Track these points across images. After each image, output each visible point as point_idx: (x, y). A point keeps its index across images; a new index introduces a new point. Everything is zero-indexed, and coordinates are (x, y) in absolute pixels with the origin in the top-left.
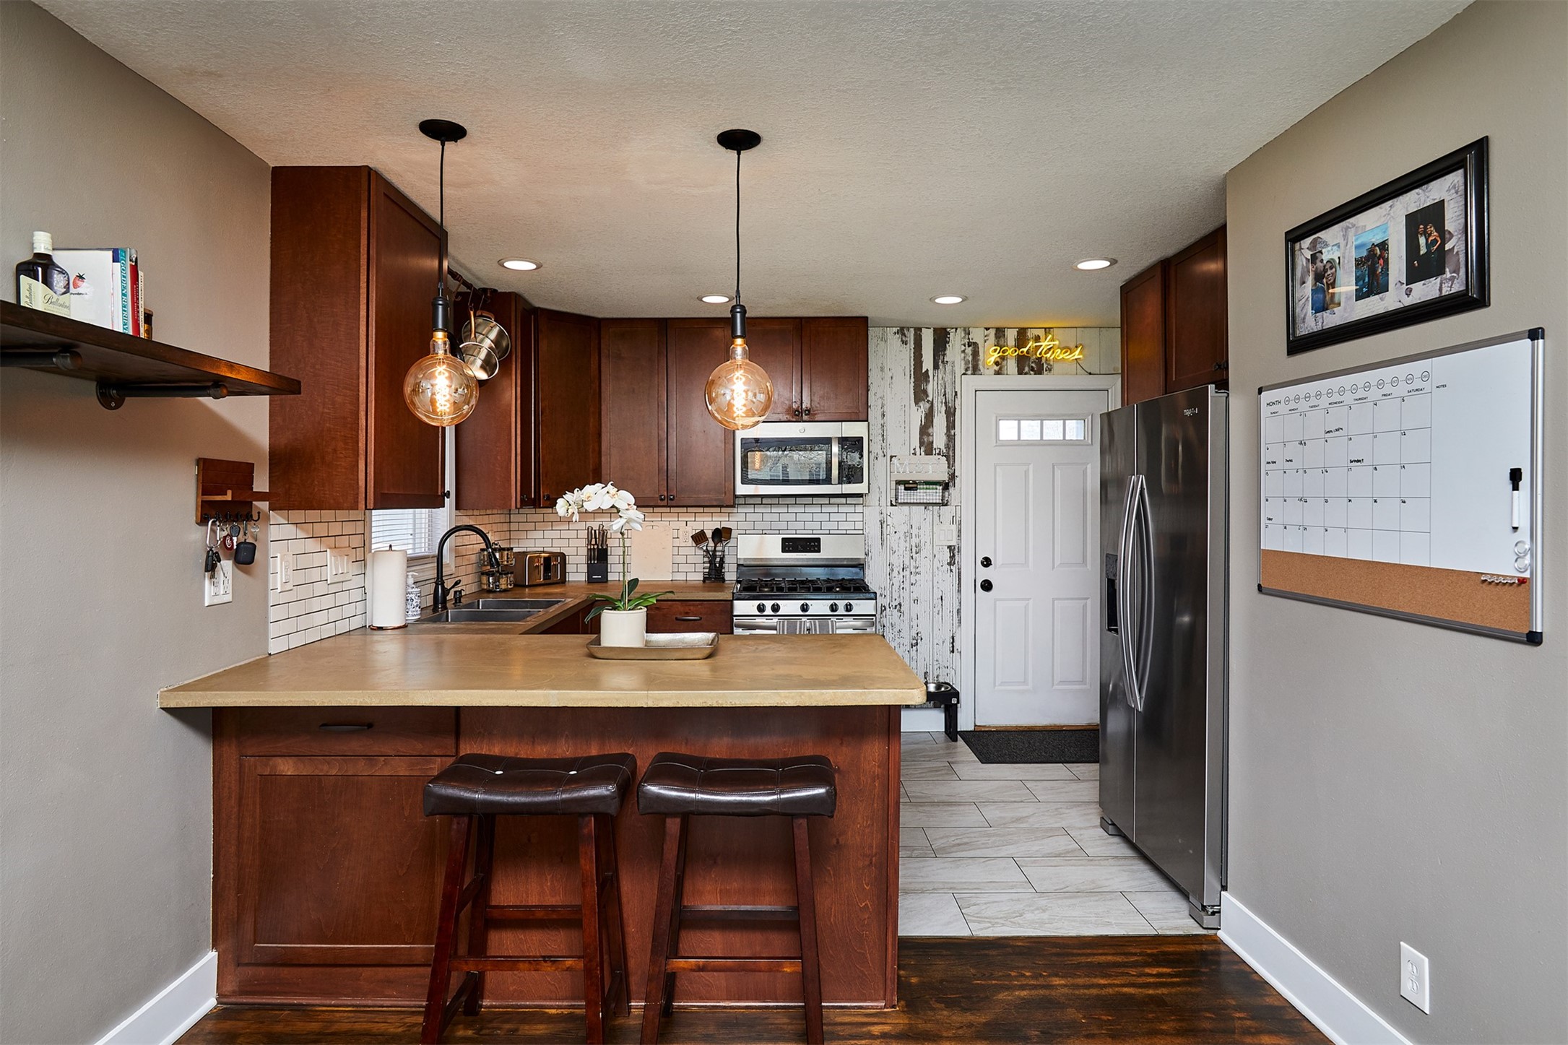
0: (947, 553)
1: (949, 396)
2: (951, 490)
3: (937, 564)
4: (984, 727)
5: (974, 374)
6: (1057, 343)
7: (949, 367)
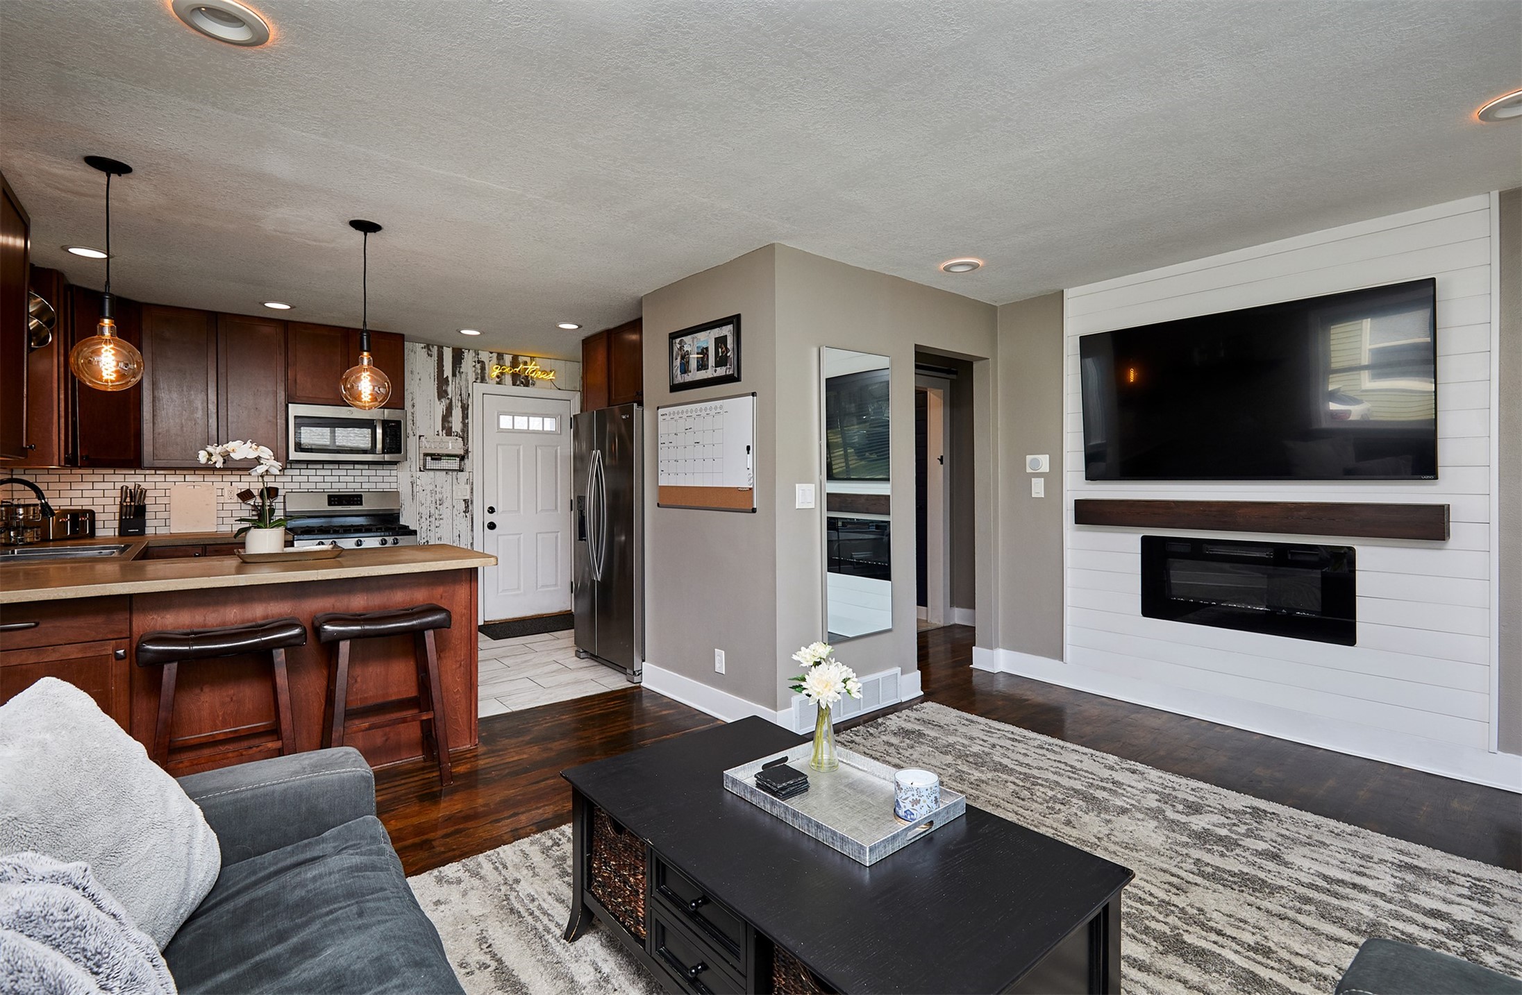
0: (463, 505)
1: (464, 396)
2: (466, 461)
3: (455, 512)
4: (491, 621)
5: (482, 382)
6: (538, 367)
7: (463, 376)
